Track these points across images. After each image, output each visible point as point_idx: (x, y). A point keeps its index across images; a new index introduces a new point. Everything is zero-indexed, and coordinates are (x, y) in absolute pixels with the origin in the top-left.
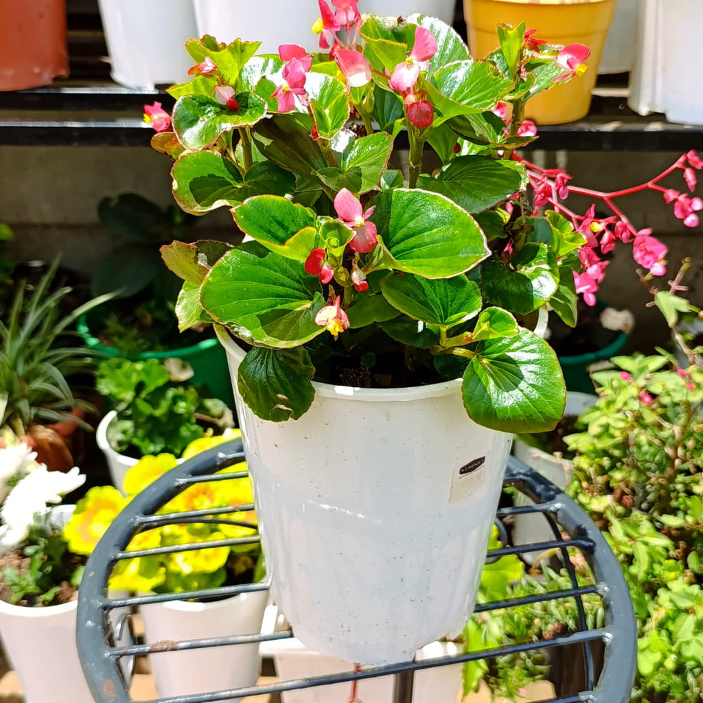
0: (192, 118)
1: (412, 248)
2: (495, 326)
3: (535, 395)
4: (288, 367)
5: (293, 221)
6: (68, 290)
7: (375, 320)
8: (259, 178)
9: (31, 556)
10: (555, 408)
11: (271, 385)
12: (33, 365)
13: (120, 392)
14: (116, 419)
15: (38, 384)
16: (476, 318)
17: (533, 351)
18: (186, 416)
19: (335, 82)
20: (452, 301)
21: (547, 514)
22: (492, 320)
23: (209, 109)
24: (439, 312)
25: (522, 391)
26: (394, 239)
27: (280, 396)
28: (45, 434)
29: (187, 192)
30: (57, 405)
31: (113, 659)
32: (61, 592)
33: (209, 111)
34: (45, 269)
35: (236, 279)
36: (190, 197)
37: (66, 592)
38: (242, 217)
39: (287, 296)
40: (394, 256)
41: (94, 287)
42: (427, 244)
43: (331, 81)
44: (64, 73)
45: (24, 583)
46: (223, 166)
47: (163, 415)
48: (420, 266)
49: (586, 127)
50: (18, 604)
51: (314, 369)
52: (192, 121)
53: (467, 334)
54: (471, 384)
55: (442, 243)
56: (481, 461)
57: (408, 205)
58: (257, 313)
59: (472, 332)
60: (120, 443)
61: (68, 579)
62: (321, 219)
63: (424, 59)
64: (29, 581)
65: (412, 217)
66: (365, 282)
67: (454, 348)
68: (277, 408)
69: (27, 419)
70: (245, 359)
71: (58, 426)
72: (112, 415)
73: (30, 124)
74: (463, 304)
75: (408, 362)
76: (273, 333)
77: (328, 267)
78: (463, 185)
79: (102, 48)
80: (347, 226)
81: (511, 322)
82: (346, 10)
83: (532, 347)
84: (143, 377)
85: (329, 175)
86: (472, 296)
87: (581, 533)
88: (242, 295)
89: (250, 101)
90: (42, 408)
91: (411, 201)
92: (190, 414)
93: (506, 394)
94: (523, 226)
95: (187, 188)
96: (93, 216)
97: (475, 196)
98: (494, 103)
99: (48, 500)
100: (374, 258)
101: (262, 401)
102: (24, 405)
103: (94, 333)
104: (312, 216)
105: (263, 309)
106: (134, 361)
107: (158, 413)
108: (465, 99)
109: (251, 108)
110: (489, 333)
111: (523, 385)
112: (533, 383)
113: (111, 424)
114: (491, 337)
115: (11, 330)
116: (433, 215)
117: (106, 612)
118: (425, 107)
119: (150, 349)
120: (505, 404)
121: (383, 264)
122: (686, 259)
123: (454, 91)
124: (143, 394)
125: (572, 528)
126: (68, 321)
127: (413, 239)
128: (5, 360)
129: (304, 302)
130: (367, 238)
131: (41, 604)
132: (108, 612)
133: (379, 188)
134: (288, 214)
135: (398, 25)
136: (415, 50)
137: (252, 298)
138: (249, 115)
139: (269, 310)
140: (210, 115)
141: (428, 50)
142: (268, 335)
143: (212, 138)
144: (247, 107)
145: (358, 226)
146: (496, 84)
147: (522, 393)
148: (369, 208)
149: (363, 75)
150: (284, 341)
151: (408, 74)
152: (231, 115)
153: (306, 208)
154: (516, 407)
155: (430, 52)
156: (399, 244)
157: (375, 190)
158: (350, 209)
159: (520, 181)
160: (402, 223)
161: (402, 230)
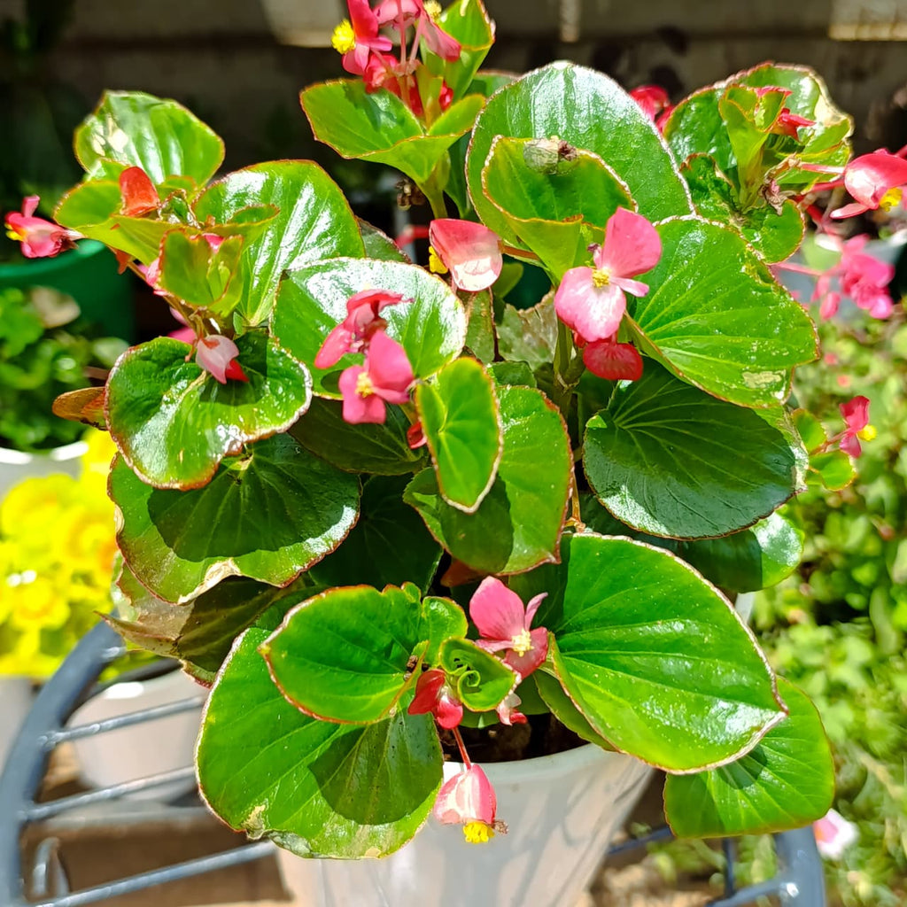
0: (145, 402)
8: (278, 462)
23: (179, 370)
26: (571, 622)
33: (181, 375)
36: (150, 533)
38: (285, 655)
42: (644, 648)
52: (148, 406)
57: (602, 566)
58: (306, 761)
62: (432, 601)
63: (631, 275)
65: (612, 589)
88: (275, 732)
89: (269, 360)
91: (608, 560)
104: (414, 601)
105: (315, 746)
107: (33, 381)
109: (274, 377)
111: (766, 774)
116: (656, 593)
118: (624, 355)
133: (553, 559)
134: (371, 618)
135: (559, 161)
136: (614, 253)
137: (294, 728)
138: (273, 398)
139: (328, 743)
140: (183, 383)
141: (643, 259)
142: (334, 809)
143: (199, 466)
144: (265, 374)
145: (521, 654)
146: (766, 302)
147: (764, 789)
148: (533, 597)
149: (486, 262)
150: (366, 826)
151: (598, 302)
152: (236, 404)
153: (403, 587)
154: (755, 813)
155: (647, 263)
156: (581, 630)
157: (548, 561)
158: (503, 621)
159: (794, 464)
160: (588, 597)
161: (589, 609)
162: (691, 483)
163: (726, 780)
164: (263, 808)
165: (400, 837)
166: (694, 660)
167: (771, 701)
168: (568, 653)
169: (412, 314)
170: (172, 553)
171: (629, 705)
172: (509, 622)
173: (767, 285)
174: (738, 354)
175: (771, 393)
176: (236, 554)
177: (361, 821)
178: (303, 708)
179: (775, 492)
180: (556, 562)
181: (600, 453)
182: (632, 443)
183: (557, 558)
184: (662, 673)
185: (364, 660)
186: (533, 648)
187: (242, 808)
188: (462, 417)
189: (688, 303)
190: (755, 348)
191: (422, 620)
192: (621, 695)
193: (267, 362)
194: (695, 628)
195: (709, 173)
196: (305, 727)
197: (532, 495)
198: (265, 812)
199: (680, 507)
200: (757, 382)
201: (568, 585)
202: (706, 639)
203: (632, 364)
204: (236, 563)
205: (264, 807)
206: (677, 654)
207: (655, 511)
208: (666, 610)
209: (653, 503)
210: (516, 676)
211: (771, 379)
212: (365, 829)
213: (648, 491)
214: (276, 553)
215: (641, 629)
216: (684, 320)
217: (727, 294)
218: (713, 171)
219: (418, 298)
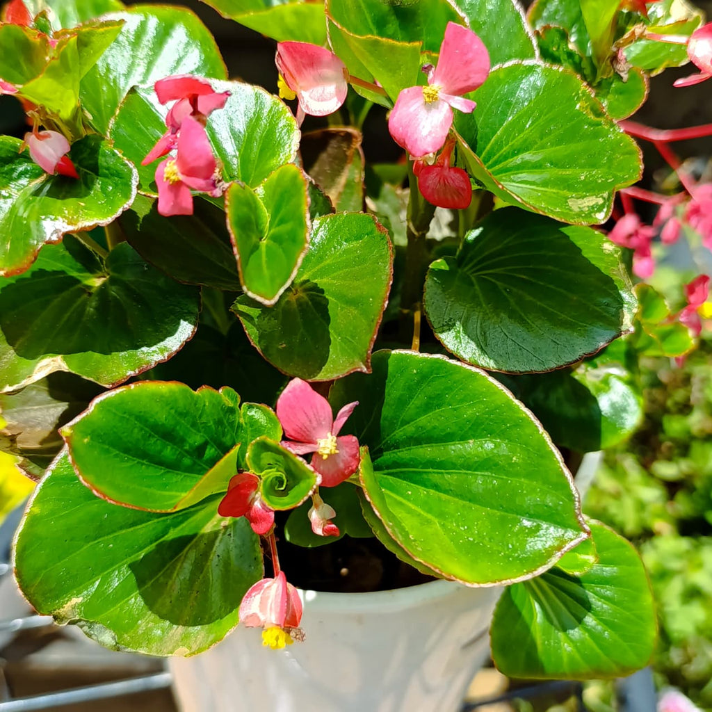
1: (425, 465)
5: (194, 425)
7: (346, 532)
8: (130, 277)
23: (21, 168)
25: (588, 630)
26: (390, 439)
38: (87, 440)
42: (455, 466)
57: (419, 383)
58: (130, 560)
62: (250, 407)
63: (462, 92)
65: (427, 407)
77: (263, 505)
88: (100, 530)
89: (101, 161)
91: (425, 378)
93: (561, 635)
104: (231, 405)
105: (141, 548)
109: (105, 176)
111: (590, 620)
116: (469, 412)
118: (455, 177)
133: (365, 370)
134: (183, 415)
136: (444, 69)
137: (121, 528)
138: (101, 195)
139: (153, 546)
140: (24, 181)
141: (472, 76)
142: (151, 608)
143: (22, 253)
144: (97, 174)
145: (325, 457)
146: (596, 135)
147: (587, 634)
148: (345, 405)
149: (331, 89)
150: (181, 627)
151: (427, 118)
152: (64, 198)
153: (220, 391)
154: (577, 656)
155: (475, 79)
156: (398, 448)
157: (359, 370)
158: (308, 423)
159: (622, 307)
160: (405, 415)
161: (405, 427)
162: (523, 322)
163: (551, 622)
164: (79, 600)
165: (210, 639)
166: (502, 479)
167: (572, 522)
168: (386, 471)
169: (249, 130)
170: (12, 351)
171: (436, 521)
172: (315, 424)
173: (598, 119)
174: (566, 184)
175: (593, 214)
176: (66, 351)
177: (176, 621)
178: (97, 491)
179: (601, 331)
180: (367, 372)
181: (439, 291)
182: (472, 284)
183: (368, 368)
184: (470, 491)
185: (175, 457)
186: (337, 451)
187: (57, 597)
188: (282, 222)
189: (526, 140)
190: (583, 178)
191: (240, 426)
192: (429, 511)
193: (99, 162)
194: (504, 447)
195: (563, 46)
196: (132, 529)
197: (352, 309)
198: (82, 604)
199: (510, 342)
200: (581, 206)
201: (385, 401)
202: (514, 459)
203: (463, 189)
204: (65, 359)
205: (81, 598)
206: (486, 474)
207: (486, 345)
208: (476, 429)
209: (485, 339)
210: (317, 476)
211: (594, 203)
212: (178, 630)
213: (481, 327)
214: (109, 356)
215: (453, 447)
216: (520, 156)
217: (561, 131)
218: (567, 44)
219: (257, 116)
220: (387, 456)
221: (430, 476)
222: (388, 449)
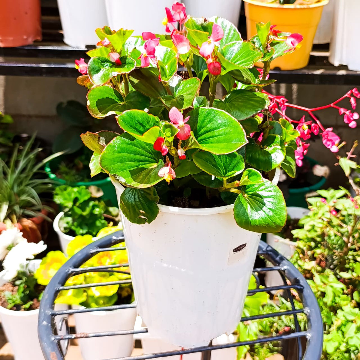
0: (97, 69)
1: (209, 138)
2: (251, 178)
3: (271, 213)
4: (145, 197)
5: (148, 123)
6: (40, 149)
7: (190, 174)
8: (132, 100)
9: (19, 285)
10: (281, 221)
11: (137, 205)
12: (22, 187)
13: (66, 203)
14: (64, 216)
15: (24, 197)
16: (241, 174)
17: (270, 191)
18: (99, 215)
19: (171, 51)
20: (230, 165)
21: (280, 271)
22: (250, 175)
23: (106, 64)
24: (222, 170)
25: (264, 211)
26: (200, 133)
27: (141, 211)
28: (27, 223)
29: (95, 107)
30: (34, 208)
31: (56, 341)
32: (33, 304)
33: (106, 65)
34: (29, 138)
35: (119, 152)
36: (96, 109)
37: (36, 304)
38: (122, 121)
39: (145, 161)
40: (199, 142)
41: (54, 148)
42: (216, 136)
43: (169, 51)
44: (39, 38)
45: (14, 299)
46: (114, 93)
47: (88, 215)
48: (212, 147)
49: (306, 72)
50: (11, 309)
51: (159, 198)
52: (98, 70)
53: (237, 182)
54: (239, 207)
55: (224, 136)
56: (244, 246)
57: (207, 116)
58: (129, 170)
59: (239, 181)
60: (65, 228)
61: (37, 297)
62: (162, 122)
63: (217, 40)
64: (17, 298)
65: (209, 122)
66: (184, 155)
67: (230, 188)
68: (140, 217)
69: (18, 215)
70: (124, 192)
71: (34, 219)
72: (61, 214)
73: (21, 65)
74: (235, 166)
75: (208, 194)
76: (137, 180)
77: (165, 147)
78: (236, 105)
79: (59, 26)
80: (175, 126)
81: (259, 176)
82: (179, 13)
83: (270, 189)
84: (77, 195)
85: (167, 99)
86: (239, 163)
87: (296, 282)
88: (122, 160)
89: (127, 60)
90: (26, 210)
91: (209, 114)
92: (101, 214)
93: (256, 213)
94: (268, 126)
95: (95, 105)
96: (54, 112)
97: (242, 111)
98: (252, 64)
99: (27, 258)
100: (189, 142)
101: (132, 214)
102: (17, 208)
103: (53, 172)
104: (158, 121)
105: (132, 167)
106: (73, 186)
107: (85, 213)
108: (238, 61)
109: (128, 64)
110: (248, 182)
111: (264, 208)
112: (270, 207)
113: (61, 219)
114: (249, 184)
115: (11, 169)
116: (220, 121)
117: (53, 317)
118: (217, 65)
119: (82, 180)
120: (255, 218)
121: (194, 146)
122: (356, 141)
123: (232, 57)
124: (78, 204)
125: (292, 279)
126: (40, 165)
127: (209, 133)
128: (7, 184)
129: (154, 164)
130: (186, 132)
131: (23, 310)
132: (54, 317)
133: (192, 107)
134: (145, 119)
135: (204, 23)
138: (127, 68)
139: (135, 168)
141: (219, 36)
142: (134, 180)
143: (107, 79)
144: (126, 64)
145: (181, 126)
146: (254, 54)
147: (264, 213)
148: (187, 117)
149: (186, 48)
150: (143, 184)
151: (208, 48)
152: (118, 68)
153: (155, 116)
154: (261, 220)
156: (202, 135)
157: (190, 107)
158: (177, 118)
159: (265, 104)
160: (204, 125)
161: (204, 128)
163: (253, 209)
173: (254, 50)
184: (220, 141)
186: (184, 127)
194: (229, 128)
196: (130, 162)
197: (189, 95)
202: (231, 130)
208: (222, 126)
210: (178, 129)
217: (246, 55)
219: (167, 53)
220: (199, 138)
221: (210, 140)
222: (199, 136)
